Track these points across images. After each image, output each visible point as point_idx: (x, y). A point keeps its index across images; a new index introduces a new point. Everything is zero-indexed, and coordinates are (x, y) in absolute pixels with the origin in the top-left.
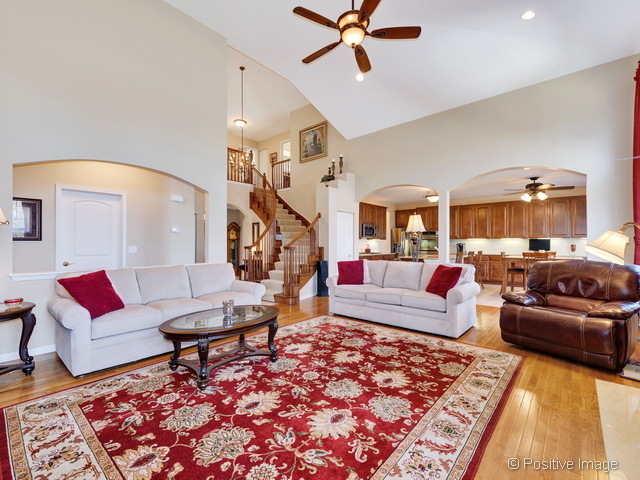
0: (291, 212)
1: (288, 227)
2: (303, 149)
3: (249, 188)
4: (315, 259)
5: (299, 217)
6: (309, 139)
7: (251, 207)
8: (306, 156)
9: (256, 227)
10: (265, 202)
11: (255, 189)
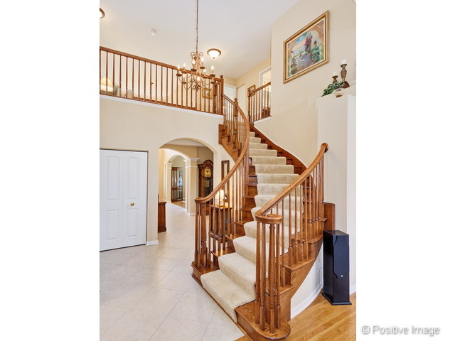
0: (271, 146)
1: (266, 166)
2: (289, 63)
3: (219, 119)
4: (318, 226)
5: (281, 153)
6: (299, 46)
7: (220, 143)
8: (293, 72)
9: (226, 165)
10: (236, 134)
11: (225, 121)
